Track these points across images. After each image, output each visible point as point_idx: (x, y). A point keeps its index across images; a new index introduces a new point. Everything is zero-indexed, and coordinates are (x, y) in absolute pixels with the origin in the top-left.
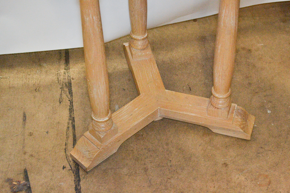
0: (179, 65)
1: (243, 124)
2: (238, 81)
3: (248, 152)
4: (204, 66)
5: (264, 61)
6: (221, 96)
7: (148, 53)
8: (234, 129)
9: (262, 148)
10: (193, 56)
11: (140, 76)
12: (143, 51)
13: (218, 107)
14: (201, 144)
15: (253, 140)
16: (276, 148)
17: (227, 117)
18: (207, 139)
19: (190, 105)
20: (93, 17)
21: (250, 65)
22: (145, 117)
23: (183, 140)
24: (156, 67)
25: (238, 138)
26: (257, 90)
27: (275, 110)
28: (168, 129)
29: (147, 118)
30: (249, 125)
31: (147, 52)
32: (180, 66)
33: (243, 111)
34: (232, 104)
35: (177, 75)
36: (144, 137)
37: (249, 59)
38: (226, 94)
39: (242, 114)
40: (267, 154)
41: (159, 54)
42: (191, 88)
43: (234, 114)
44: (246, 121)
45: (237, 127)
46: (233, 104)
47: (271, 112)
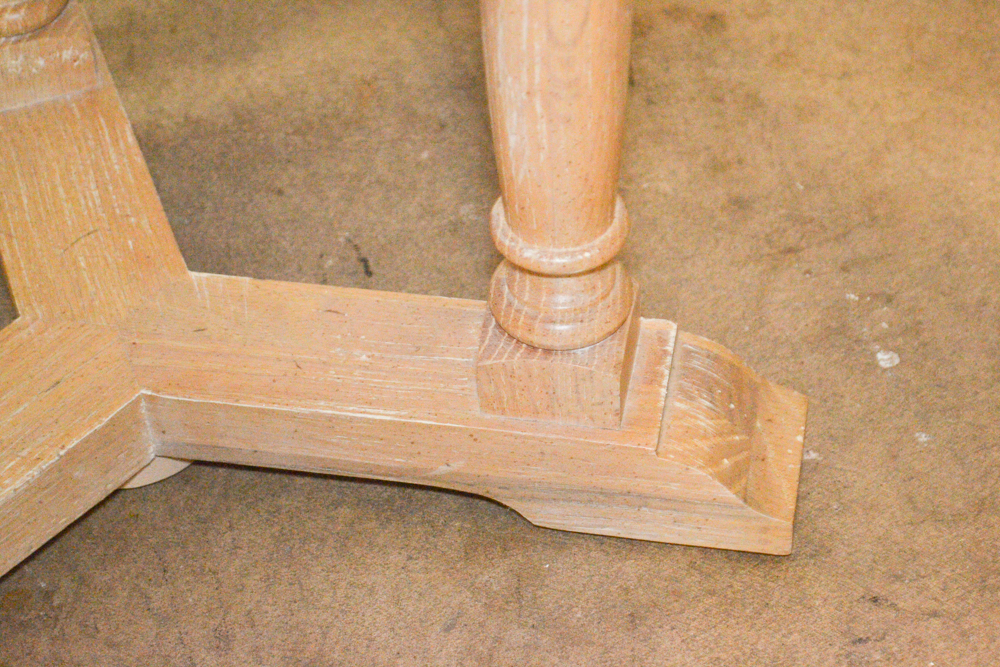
0: (287, 134)
1: (731, 450)
2: (665, 195)
3: (789, 641)
4: (443, 126)
5: (805, 71)
6: (560, 255)
7: (67, 55)
8: (674, 488)
9: (875, 600)
10: (376, 79)
11: (21, 203)
12: (34, 43)
13: (548, 342)
14: (460, 615)
15: (812, 556)
16: (974, 595)
17: (617, 405)
18: (495, 575)
19: (357, 352)
21: (728, 98)
23: (327, 599)
24: (125, 141)
25: (704, 550)
26: (792, 238)
27: (925, 345)
28: (228, 537)
29: (58, 468)
30: (771, 454)
31: (60, 49)
32: (297, 139)
33: (717, 358)
34: (645, 323)
35: (280, 192)
36: (60, 607)
37: (716, 66)
38: (597, 241)
39: (717, 382)
40: (916, 641)
41: (167, 81)
42: (371, 263)
43: (665, 382)
44: (749, 428)
45: (696, 471)
46: (653, 320)
47: (897, 361)
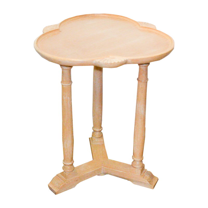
1: (150, 180)
7: (101, 140)
8: (144, 182)
13: (135, 167)
20: (67, 98)
22: (94, 170)
29: (95, 171)
39: (150, 175)
45: (146, 180)
